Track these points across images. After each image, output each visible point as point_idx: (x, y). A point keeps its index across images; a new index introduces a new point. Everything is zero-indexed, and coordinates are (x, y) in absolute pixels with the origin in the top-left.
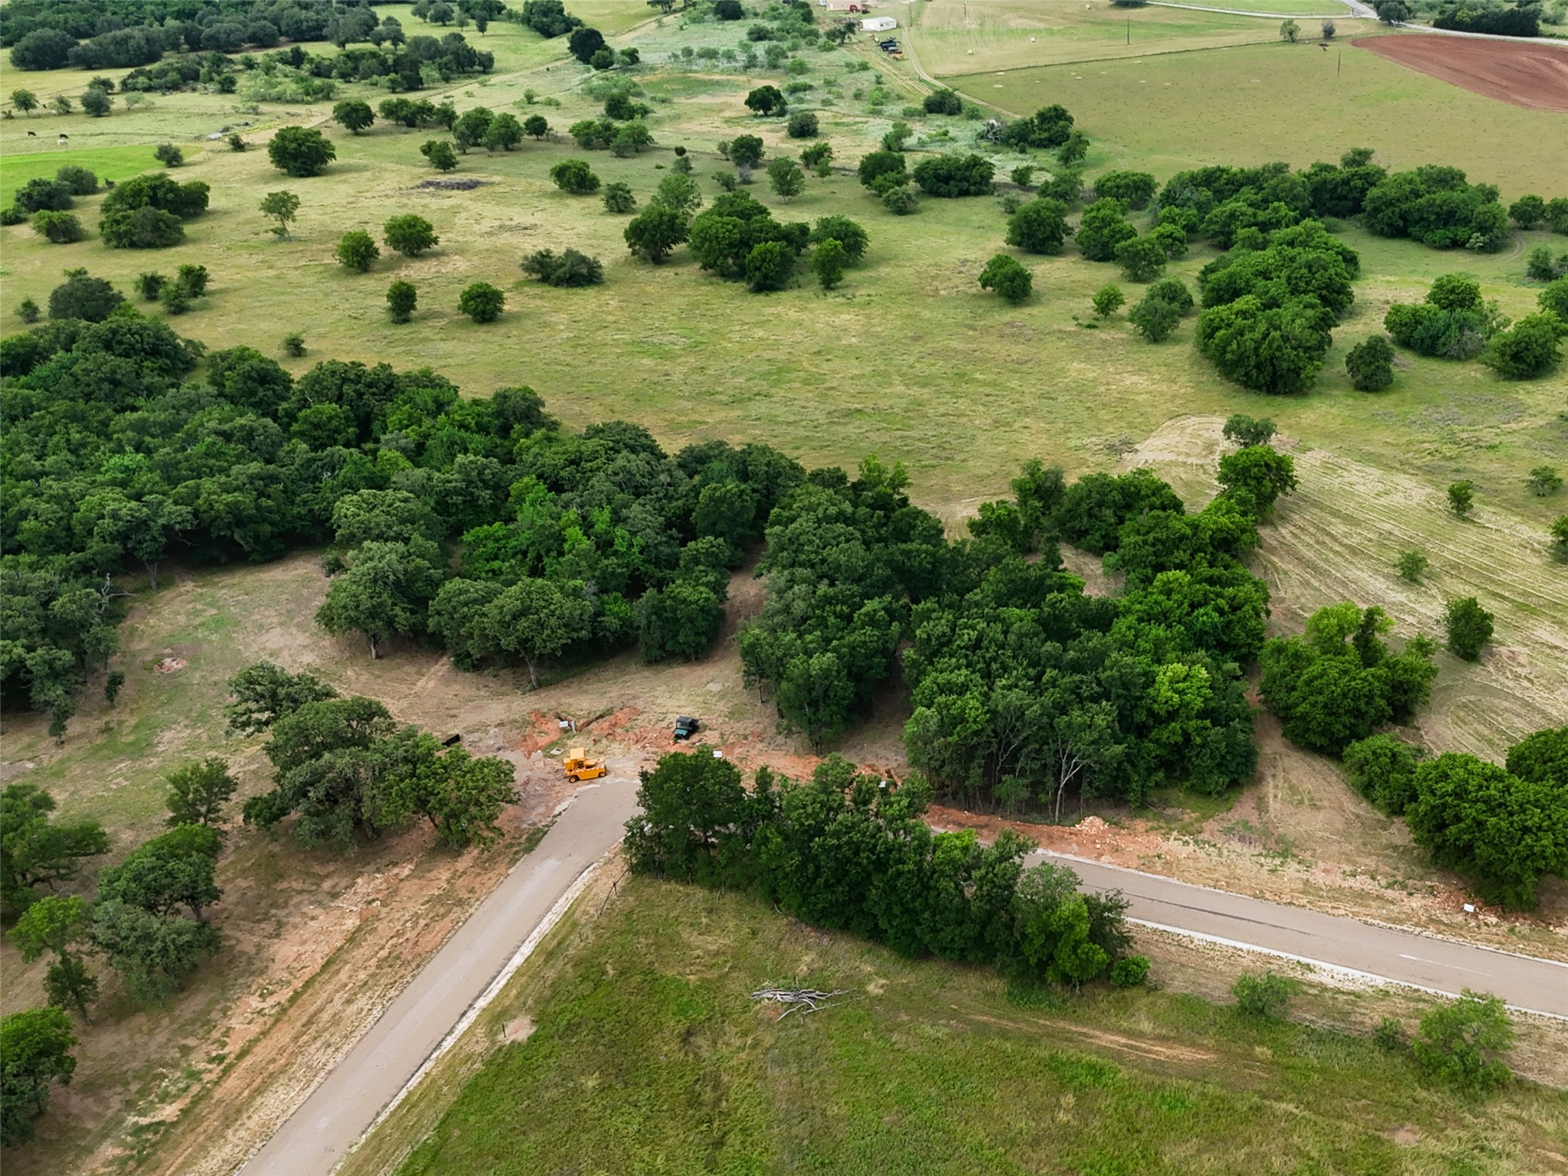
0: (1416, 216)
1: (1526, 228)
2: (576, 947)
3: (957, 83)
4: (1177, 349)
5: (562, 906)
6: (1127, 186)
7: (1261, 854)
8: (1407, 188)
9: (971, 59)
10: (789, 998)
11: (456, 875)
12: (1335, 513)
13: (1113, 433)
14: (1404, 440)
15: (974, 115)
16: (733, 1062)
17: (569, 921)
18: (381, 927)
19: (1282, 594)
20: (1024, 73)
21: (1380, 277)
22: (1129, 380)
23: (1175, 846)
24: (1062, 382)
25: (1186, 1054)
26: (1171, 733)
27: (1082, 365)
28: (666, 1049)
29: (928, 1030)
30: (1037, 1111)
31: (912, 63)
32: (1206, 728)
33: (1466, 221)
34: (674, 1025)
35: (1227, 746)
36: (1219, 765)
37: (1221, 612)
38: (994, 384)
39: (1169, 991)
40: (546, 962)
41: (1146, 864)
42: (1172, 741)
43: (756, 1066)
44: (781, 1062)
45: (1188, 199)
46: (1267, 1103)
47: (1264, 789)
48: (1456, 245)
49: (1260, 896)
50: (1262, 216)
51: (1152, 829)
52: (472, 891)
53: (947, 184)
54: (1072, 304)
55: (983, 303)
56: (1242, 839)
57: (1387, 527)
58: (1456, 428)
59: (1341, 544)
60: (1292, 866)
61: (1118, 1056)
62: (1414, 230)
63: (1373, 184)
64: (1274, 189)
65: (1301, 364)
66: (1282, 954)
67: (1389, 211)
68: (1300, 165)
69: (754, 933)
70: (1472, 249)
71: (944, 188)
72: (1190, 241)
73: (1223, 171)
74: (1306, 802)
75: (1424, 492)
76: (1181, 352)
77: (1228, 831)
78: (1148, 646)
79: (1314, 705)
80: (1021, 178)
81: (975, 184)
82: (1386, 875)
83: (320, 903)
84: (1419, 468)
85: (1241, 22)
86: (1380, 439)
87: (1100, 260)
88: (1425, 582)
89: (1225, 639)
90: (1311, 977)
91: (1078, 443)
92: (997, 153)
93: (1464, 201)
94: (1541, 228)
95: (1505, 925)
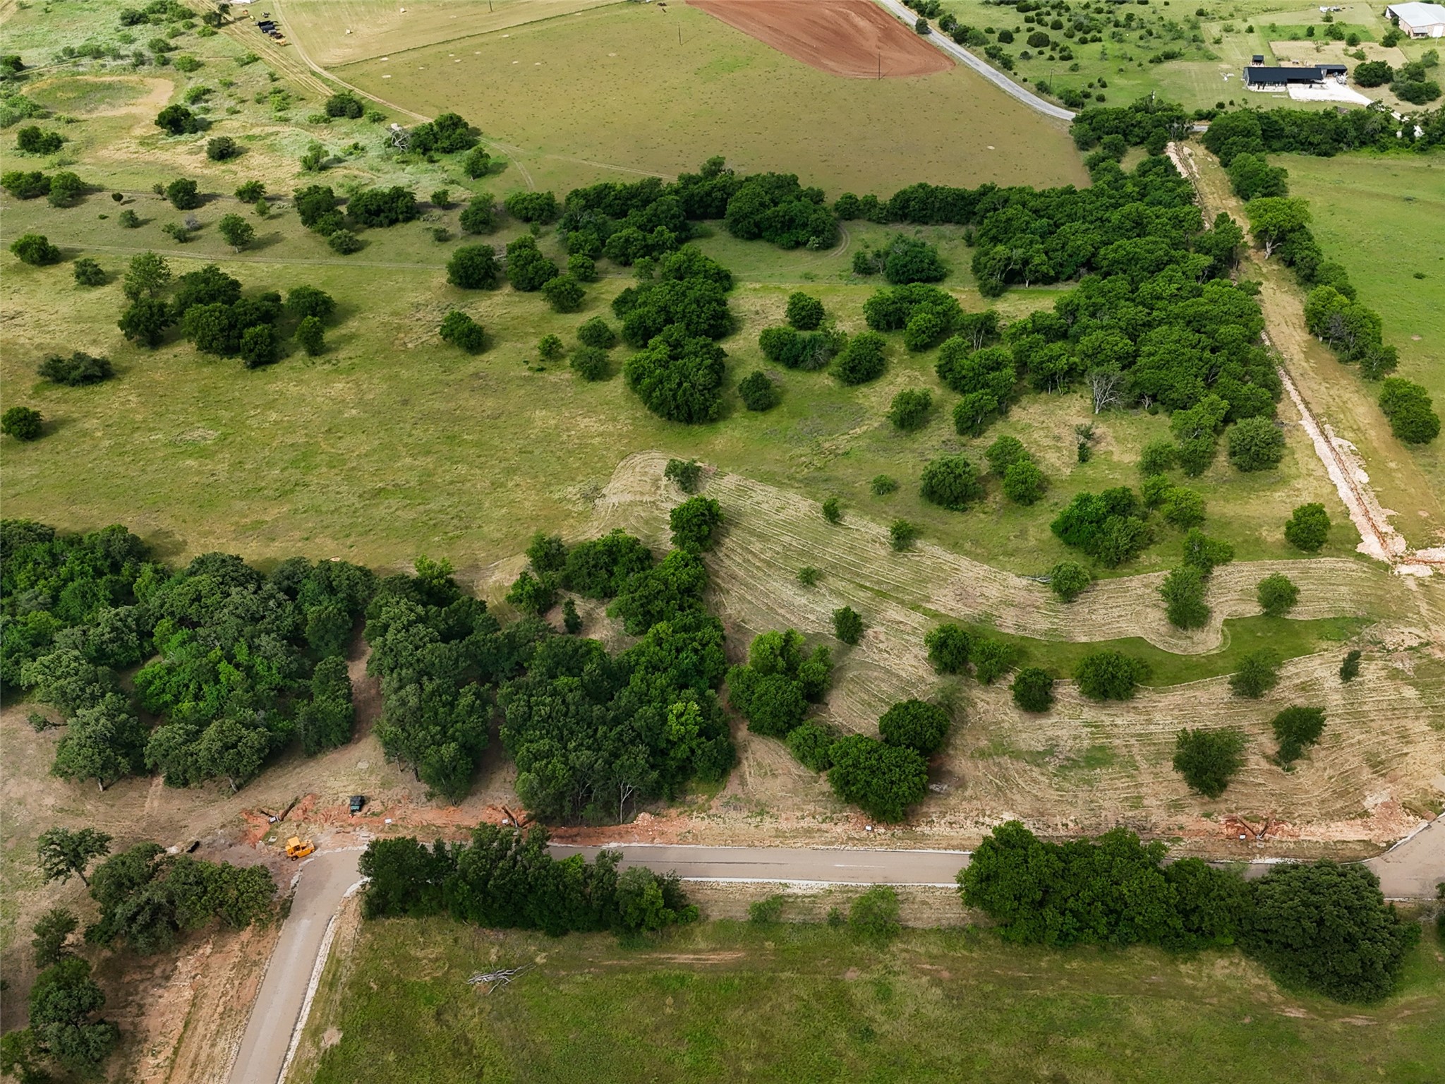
1: (847, 220)
2: (346, 975)
4: (612, 384)
5: (324, 950)
6: (534, 207)
7: (748, 816)
10: (491, 978)
11: (243, 946)
12: (751, 532)
13: (583, 481)
14: (787, 457)
16: (472, 1025)
17: (334, 960)
18: (210, 991)
19: (729, 611)
20: (408, 57)
23: (696, 822)
24: (532, 432)
25: (728, 956)
27: (544, 413)
28: (429, 1027)
29: (579, 979)
30: (653, 1011)
31: (298, 50)
32: (703, 743)
33: (804, 227)
34: (428, 1012)
35: (717, 751)
39: (711, 919)
40: (330, 990)
41: (682, 839)
43: (485, 1024)
44: (500, 1018)
46: (776, 974)
47: (743, 769)
48: (800, 245)
49: (752, 845)
51: (681, 813)
52: (259, 954)
55: (446, 351)
56: (735, 808)
57: (787, 539)
58: (821, 439)
60: (767, 819)
61: (690, 967)
62: (766, 234)
69: (456, 940)
74: (769, 773)
75: (806, 503)
76: (616, 388)
77: (727, 805)
82: (820, 814)
83: (160, 986)
84: (801, 481)
86: (773, 457)
87: (528, 290)
90: (789, 891)
91: (561, 495)
95: (890, 833)
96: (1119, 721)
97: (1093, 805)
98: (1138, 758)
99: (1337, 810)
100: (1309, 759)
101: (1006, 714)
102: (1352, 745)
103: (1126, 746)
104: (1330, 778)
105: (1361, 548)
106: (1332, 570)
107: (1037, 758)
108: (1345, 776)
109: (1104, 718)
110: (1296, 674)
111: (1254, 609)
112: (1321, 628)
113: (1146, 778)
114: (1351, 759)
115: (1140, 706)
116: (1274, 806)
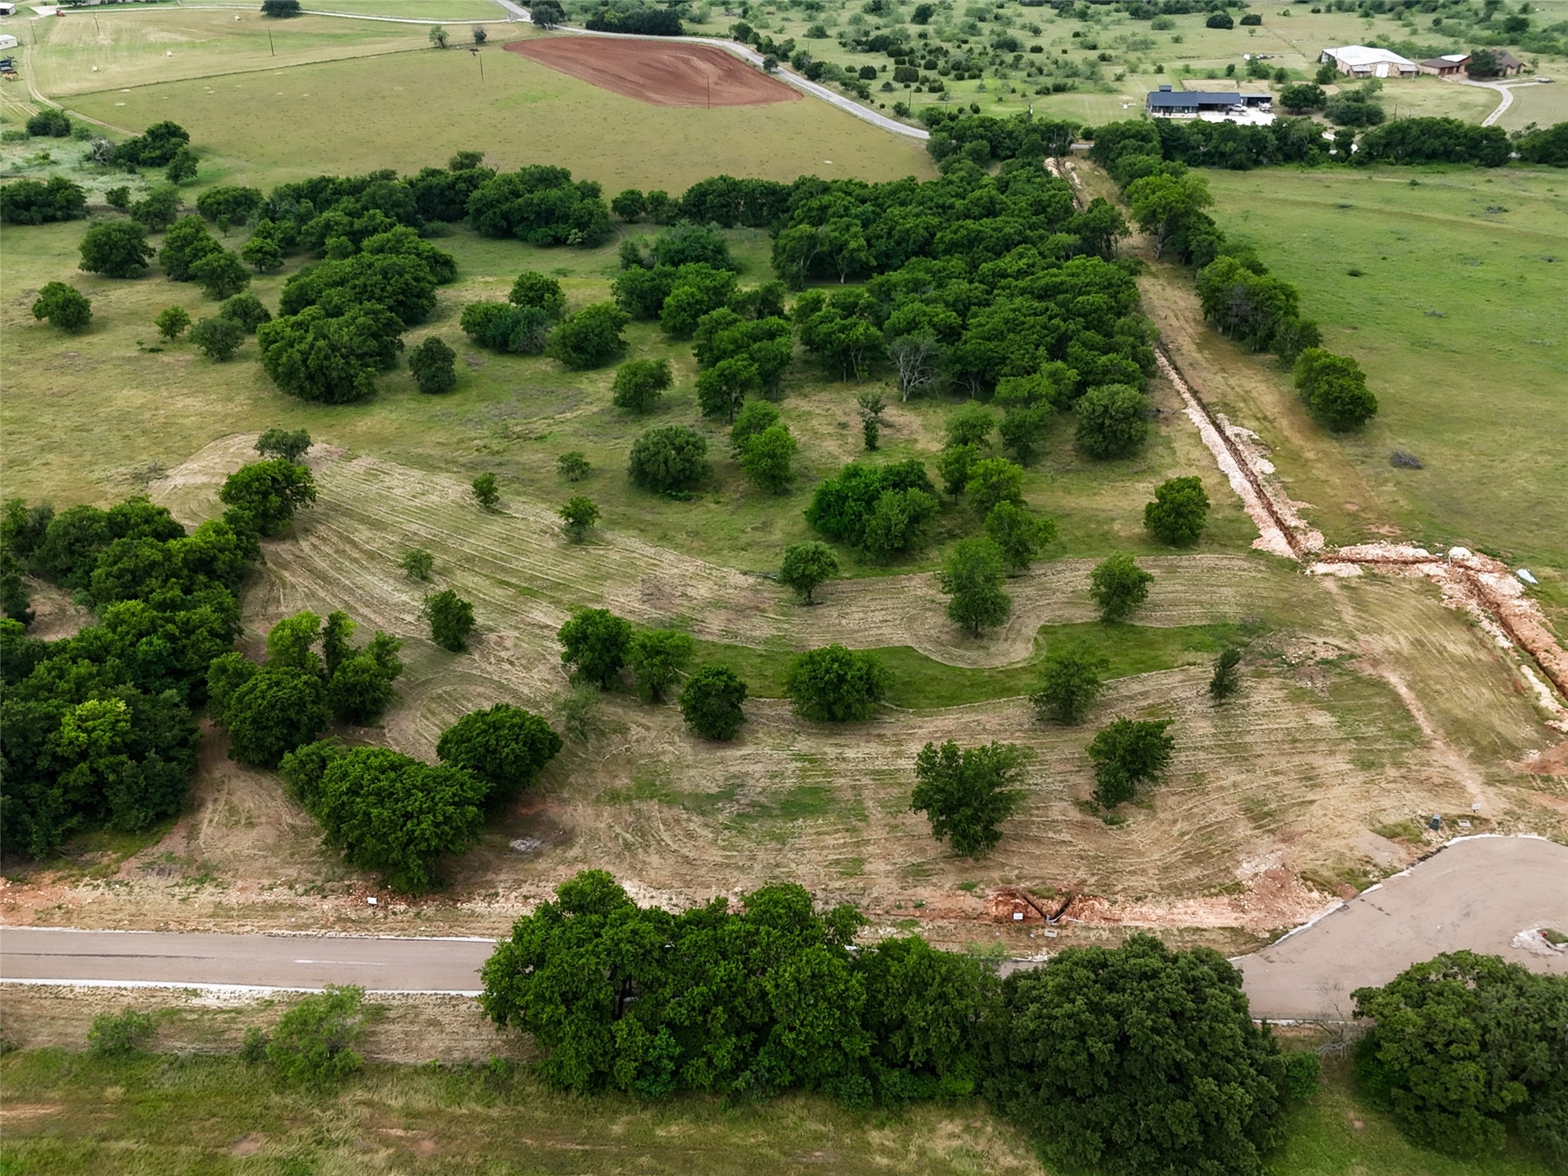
0: (517, 216)
1: (631, 222)
3: (69, 103)
4: (245, 365)
6: (227, 201)
7: (177, 885)
8: (506, 189)
9: (96, 77)
12: (364, 520)
13: (144, 461)
14: (455, 440)
15: (84, 136)
19: (283, 609)
20: (152, 89)
21: (480, 279)
22: (181, 403)
23: (84, 894)
24: (103, 411)
25: (27, 1112)
26: (79, 775)
27: (134, 391)
31: (27, 83)
32: (122, 763)
33: (565, 218)
35: (146, 778)
36: (143, 799)
37: (171, 638)
38: (23, 420)
39: (27, 1049)
41: (43, 917)
42: (80, 783)
45: (287, 211)
46: (103, 1145)
47: (200, 816)
48: (558, 242)
49: (162, 929)
50: (358, 224)
51: (60, 879)
53: (28, 210)
54: (141, 329)
55: (38, 334)
56: (161, 872)
57: (414, 527)
58: (511, 422)
59: (361, 550)
60: (209, 888)
62: (518, 230)
63: (476, 187)
64: (373, 196)
65: (352, 372)
66: (170, 985)
67: (490, 213)
68: (408, 170)
70: (572, 245)
71: (25, 215)
72: (285, 255)
73: (329, 180)
74: (243, 821)
75: (460, 489)
76: (246, 371)
77: (148, 867)
78: (66, 686)
79: (243, 722)
80: (118, 199)
81: (61, 208)
82: (307, 882)
84: (463, 465)
85: (397, 31)
86: (433, 440)
87: (186, 280)
88: (436, 578)
89: (178, 665)
90: (196, 1002)
91: (103, 475)
92: (103, 174)
93: (561, 199)
94: (645, 221)
95: (413, 911)
96: (850, 753)
97: (777, 872)
98: (871, 804)
99: (1189, 881)
100: (1151, 807)
101: (672, 743)
102: (1222, 788)
103: (854, 788)
104: (1183, 834)
105: (1257, 544)
106: (1210, 569)
107: (702, 804)
108: (1207, 833)
109: (827, 749)
110: (1141, 694)
111: (1089, 613)
112: (1188, 638)
113: (876, 833)
114: (1219, 808)
115: (889, 733)
116: (1082, 874)
